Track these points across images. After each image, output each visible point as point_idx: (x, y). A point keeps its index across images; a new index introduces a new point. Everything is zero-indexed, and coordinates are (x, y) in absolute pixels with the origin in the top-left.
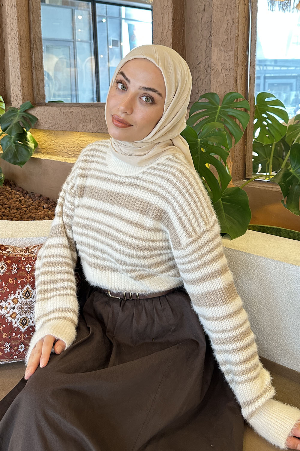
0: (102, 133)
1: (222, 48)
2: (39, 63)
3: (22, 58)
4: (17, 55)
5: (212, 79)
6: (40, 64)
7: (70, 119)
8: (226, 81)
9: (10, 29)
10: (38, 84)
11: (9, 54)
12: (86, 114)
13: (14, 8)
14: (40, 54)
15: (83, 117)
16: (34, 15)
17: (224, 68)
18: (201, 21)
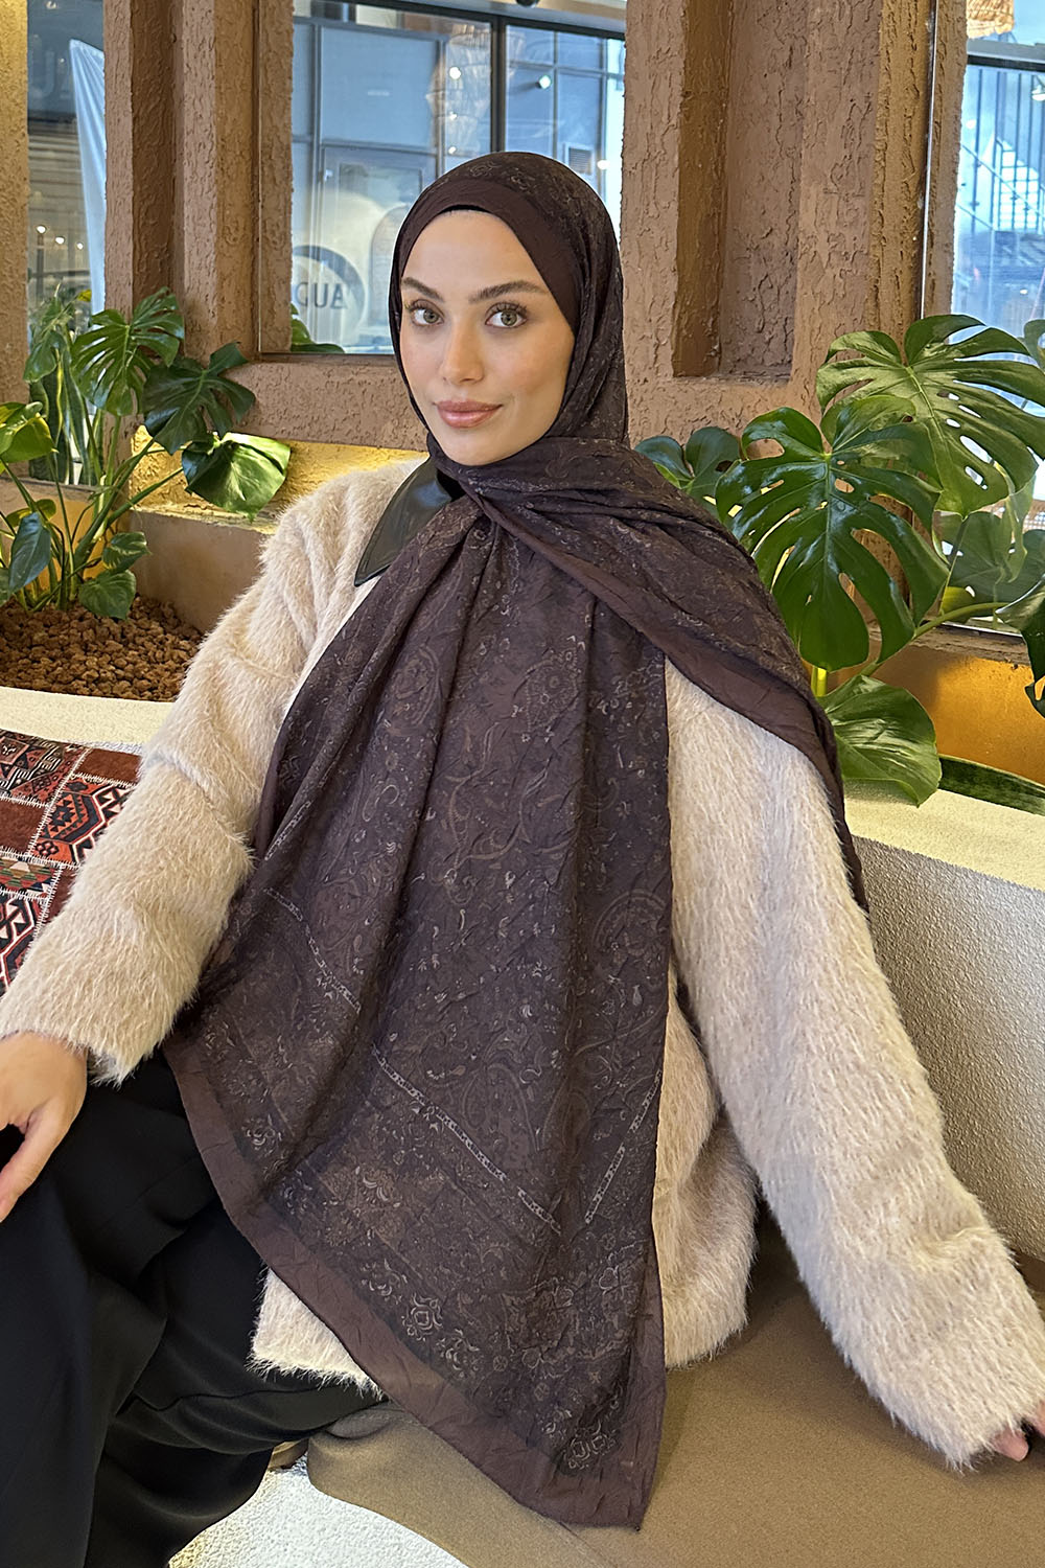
1: (831, 186)
2: (278, 226)
3: (224, 208)
4: (210, 200)
5: (799, 286)
6: (281, 229)
7: (357, 405)
8: (841, 293)
9: (191, 116)
10: (269, 293)
11: (186, 198)
13: (207, 48)
14: (281, 197)
16: (269, 75)
17: (837, 249)
18: (777, 101)
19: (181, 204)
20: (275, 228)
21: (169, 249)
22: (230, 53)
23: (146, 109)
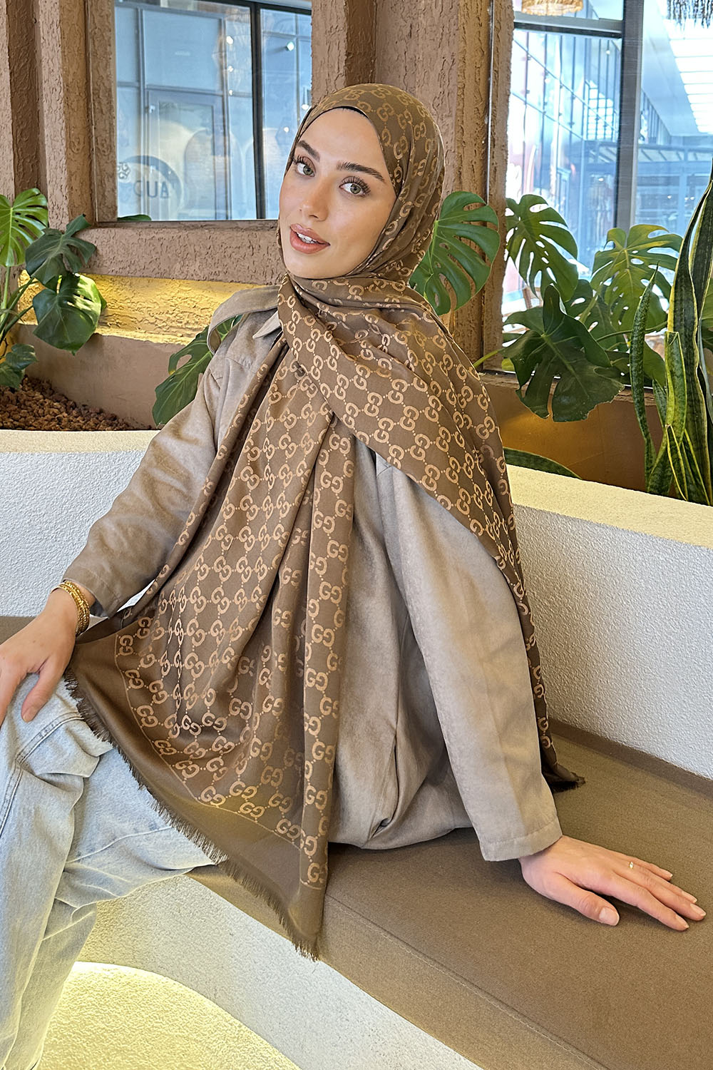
0: (216, 281)
2: (106, 141)
3: (70, 130)
4: (60, 124)
6: (109, 143)
7: (157, 253)
9: (47, 73)
10: (102, 183)
11: (46, 123)
12: (186, 242)
13: (55, 27)
14: (107, 122)
15: (183, 249)
18: (403, 58)
19: (43, 128)
20: (104, 142)
21: (37, 156)
22: (70, 30)
23: (18, 66)
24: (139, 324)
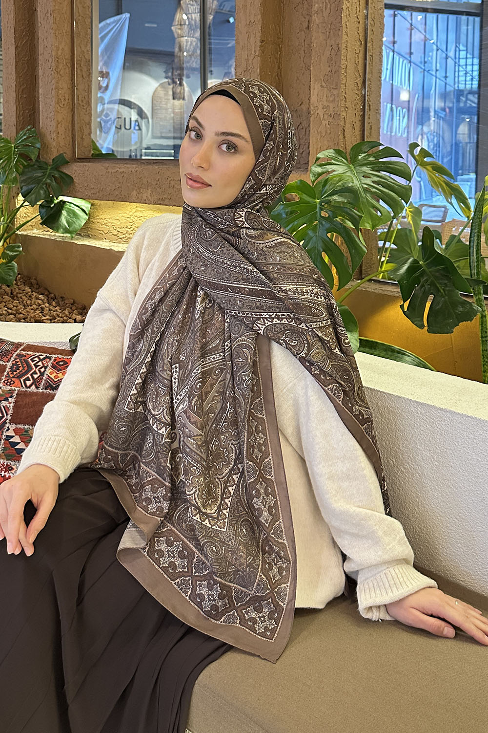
0: (163, 205)
1: (324, 84)
3: (58, 90)
4: (51, 86)
5: (311, 128)
6: (87, 99)
7: (120, 183)
8: (329, 132)
9: (42, 47)
10: (81, 129)
11: (40, 85)
12: (141, 176)
13: (49, 15)
14: (86, 84)
15: (138, 180)
16: (80, 27)
17: (327, 112)
18: (303, 44)
19: (39, 87)
20: (83, 99)
21: (34, 109)
22: (60, 18)
23: (22, 42)
24: (105, 235)
